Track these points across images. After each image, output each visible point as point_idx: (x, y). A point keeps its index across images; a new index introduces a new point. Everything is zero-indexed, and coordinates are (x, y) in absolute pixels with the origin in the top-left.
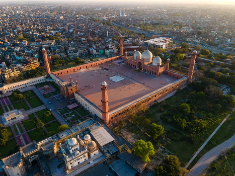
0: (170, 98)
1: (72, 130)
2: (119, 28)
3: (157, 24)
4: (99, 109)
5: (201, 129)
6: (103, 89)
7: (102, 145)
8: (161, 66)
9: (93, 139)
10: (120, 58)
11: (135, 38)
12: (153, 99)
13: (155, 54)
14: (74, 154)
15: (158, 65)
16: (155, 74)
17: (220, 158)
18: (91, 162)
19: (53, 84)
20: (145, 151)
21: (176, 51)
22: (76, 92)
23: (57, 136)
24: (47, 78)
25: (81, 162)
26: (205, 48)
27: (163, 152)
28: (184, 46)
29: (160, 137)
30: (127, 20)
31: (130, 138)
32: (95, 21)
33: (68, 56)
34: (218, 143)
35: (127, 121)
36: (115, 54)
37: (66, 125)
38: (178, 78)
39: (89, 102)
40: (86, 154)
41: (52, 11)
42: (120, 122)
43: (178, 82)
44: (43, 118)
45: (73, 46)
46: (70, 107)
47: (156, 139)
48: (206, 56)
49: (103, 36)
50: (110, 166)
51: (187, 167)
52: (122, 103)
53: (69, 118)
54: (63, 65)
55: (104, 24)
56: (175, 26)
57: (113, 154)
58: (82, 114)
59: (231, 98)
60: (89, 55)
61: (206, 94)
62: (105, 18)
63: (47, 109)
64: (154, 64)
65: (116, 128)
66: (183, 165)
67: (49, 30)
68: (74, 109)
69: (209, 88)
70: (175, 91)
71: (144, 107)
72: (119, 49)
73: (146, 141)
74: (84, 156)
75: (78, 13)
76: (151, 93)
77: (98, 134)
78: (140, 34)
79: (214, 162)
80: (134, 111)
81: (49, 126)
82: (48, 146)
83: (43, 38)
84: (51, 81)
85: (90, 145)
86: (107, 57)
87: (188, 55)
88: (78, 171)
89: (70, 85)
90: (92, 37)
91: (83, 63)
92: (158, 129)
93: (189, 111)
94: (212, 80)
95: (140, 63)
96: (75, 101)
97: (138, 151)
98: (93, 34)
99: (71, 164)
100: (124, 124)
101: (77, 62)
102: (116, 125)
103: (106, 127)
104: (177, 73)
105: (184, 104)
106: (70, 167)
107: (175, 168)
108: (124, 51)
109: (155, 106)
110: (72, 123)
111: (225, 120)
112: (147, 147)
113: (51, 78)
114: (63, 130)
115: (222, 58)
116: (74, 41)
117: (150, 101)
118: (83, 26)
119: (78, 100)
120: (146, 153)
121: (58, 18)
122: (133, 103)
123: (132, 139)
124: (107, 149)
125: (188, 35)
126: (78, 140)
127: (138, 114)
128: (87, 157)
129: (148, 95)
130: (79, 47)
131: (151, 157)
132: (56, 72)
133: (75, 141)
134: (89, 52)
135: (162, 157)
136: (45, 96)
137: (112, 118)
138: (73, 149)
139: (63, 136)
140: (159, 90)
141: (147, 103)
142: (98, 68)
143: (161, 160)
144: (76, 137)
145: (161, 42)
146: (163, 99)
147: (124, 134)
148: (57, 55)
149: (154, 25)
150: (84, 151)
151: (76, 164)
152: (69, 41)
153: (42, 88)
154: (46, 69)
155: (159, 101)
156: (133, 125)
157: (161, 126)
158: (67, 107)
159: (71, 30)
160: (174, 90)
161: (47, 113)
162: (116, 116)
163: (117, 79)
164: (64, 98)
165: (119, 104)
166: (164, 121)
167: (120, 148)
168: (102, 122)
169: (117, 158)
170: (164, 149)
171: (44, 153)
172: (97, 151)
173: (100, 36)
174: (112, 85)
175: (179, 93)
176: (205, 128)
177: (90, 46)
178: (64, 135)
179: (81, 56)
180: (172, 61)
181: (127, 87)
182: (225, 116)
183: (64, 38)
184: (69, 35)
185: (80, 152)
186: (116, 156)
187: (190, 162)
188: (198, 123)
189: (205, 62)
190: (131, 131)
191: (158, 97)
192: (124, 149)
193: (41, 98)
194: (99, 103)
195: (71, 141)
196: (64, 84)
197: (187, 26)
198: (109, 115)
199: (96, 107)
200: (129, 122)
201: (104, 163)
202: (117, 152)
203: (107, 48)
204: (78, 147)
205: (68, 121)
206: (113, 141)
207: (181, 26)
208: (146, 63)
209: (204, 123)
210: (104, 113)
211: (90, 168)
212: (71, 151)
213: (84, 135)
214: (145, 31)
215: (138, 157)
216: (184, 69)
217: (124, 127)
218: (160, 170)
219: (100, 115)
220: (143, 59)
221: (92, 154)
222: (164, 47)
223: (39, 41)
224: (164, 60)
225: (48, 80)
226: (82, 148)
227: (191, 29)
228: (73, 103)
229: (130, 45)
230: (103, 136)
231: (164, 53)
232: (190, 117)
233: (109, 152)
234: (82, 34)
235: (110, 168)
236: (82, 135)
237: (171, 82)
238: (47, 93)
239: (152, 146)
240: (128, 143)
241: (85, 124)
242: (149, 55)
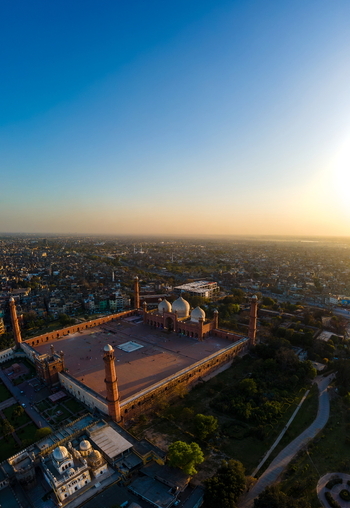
0: (223, 372)
1: (58, 436)
2: (133, 269)
3: (193, 264)
4: (102, 398)
5: (274, 417)
6: (107, 358)
7: (111, 456)
8: (205, 323)
9: (95, 446)
10: (136, 313)
11: (158, 283)
12: (196, 376)
13: (193, 305)
14: (66, 474)
15: (201, 321)
16: (197, 336)
17: (301, 454)
18: (97, 485)
19: (25, 361)
20: (188, 458)
21: (227, 301)
22: (62, 372)
23: (35, 446)
24: (15, 351)
25: (80, 487)
27: (218, 458)
28: (237, 294)
29: (211, 436)
30: (144, 258)
31: (160, 442)
32: (94, 259)
33: (49, 313)
34: (297, 434)
35: (152, 415)
36: (127, 308)
37: (48, 429)
38: (233, 340)
39: (84, 387)
40: (87, 473)
41: (32, 246)
42: (141, 417)
43: (234, 346)
44: (13, 419)
45: (57, 295)
46: (54, 398)
47: (206, 439)
48: (270, 307)
49: (107, 280)
50: (130, 487)
51: (254, 474)
52: (142, 385)
53: (52, 417)
54: (41, 328)
55: (108, 263)
56: (220, 267)
57: (133, 468)
58: (74, 408)
59: (309, 364)
60: (84, 312)
61: (278, 362)
62: (109, 255)
63: (19, 404)
64: (193, 320)
65: (134, 428)
66: (248, 473)
67: (24, 272)
68: (59, 400)
69: (280, 352)
70: (231, 362)
71: (182, 389)
72: (133, 300)
73: (189, 443)
74: (84, 477)
75: (68, 248)
76: (192, 366)
77: (103, 439)
78: (166, 278)
79: (293, 462)
80: (164, 398)
81: (23, 432)
82: (22, 464)
83: (14, 285)
84: (22, 355)
85: (91, 456)
86: (113, 313)
87: (246, 306)
88: (78, 502)
89: (52, 360)
90: (89, 282)
91: (73, 323)
92: (207, 423)
93: (256, 391)
94: (284, 340)
95: (169, 320)
96: (61, 388)
97: (177, 458)
98: (90, 278)
99: (63, 490)
100: (148, 421)
101: (63, 322)
102: (134, 424)
103: (117, 427)
104: (230, 333)
105: (247, 380)
106: (63, 497)
107: (237, 477)
108: (141, 302)
109: (199, 387)
110: (59, 424)
111: (304, 398)
112: (190, 451)
113: (22, 351)
114: (43, 437)
115: (291, 309)
116: (59, 288)
117: (190, 380)
118: (74, 267)
119: (65, 385)
120: (190, 461)
121: (39, 255)
122: (163, 384)
123: (164, 442)
124: (122, 462)
125: (241, 278)
126: (70, 451)
127: (172, 403)
128: (88, 478)
129: (187, 369)
130: (67, 297)
131: (197, 467)
132: (30, 341)
133: (65, 453)
134: (83, 303)
135: (216, 465)
136: (15, 383)
137: (126, 411)
138: (63, 465)
139: (45, 446)
140: (205, 360)
141: (185, 384)
142: (98, 331)
143: (215, 470)
144: (67, 447)
145: (204, 289)
146: (213, 376)
147: (150, 436)
148: (32, 311)
149: (189, 265)
150: (82, 468)
151: (71, 490)
152: (52, 289)
153: (10, 368)
154: (14, 337)
155: (206, 379)
156: (165, 420)
157: (211, 418)
158: (48, 399)
159: (56, 273)
160: (229, 360)
161: (19, 409)
162: (133, 407)
163: (130, 347)
164: (42, 383)
165: (137, 387)
166: (216, 409)
167: (144, 458)
168: (109, 419)
169: (141, 475)
170: (218, 453)
171: (18, 478)
172: (105, 467)
173: (101, 281)
174: (125, 358)
175: (237, 363)
176: (279, 415)
177: (85, 296)
178: (47, 445)
179: (70, 311)
180: (222, 316)
181: (150, 358)
182: (304, 392)
183: (44, 284)
184: (52, 280)
185: (76, 469)
186: (138, 472)
187: (259, 467)
188: (270, 407)
189: (271, 315)
190: (161, 431)
191: (204, 371)
192: (150, 460)
193: (9, 386)
194: (102, 387)
195: (58, 451)
196: (42, 358)
197: (237, 267)
198: (120, 407)
199: (97, 395)
200: (157, 417)
201: (119, 484)
202: (140, 466)
203: (113, 298)
204: (71, 461)
205: (52, 422)
206: (131, 449)
207: (229, 268)
208: (179, 320)
209: (278, 407)
210: (111, 402)
211: (97, 494)
212: (60, 470)
213: (79, 441)
214: (174, 273)
215: (176, 467)
216: (243, 327)
217: (149, 425)
218: (213, 483)
219: (104, 407)
220: (175, 313)
221: (97, 473)
222: (207, 295)
223: (8, 290)
224: (209, 314)
225: (18, 355)
226: (78, 463)
227: (244, 271)
228: (57, 391)
229: (152, 294)
230: (113, 442)
231: (209, 304)
232: (257, 400)
233: (125, 466)
234: (72, 278)
235: (130, 492)
236: (76, 442)
237: (223, 348)
238: (17, 377)
239: (199, 450)
240: (157, 450)
241: (79, 424)
242: (185, 306)
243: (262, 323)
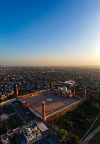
0: (75, 109)
1: (28, 124)
2: (51, 76)
3: (68, 75)
4: (41, 115)
5: (88, 123)
6: (43, 105)
7: (42, 131)
8: (71, 94)
9: (38, 128)
10: (51, 90)
11: (58, 81)
12: (68, 110)
13: (68, 88)
14: (30, 135)
15: (70, 93)
16: (69, 97)
18: (38, 139)
19: (19, 102)
20: (63, 134)
21: (78, 87)
22: (30, 106)
23: (21, 127)
24: (17, 99)
25: (33, 139)
26: (89, 85)
27: (72, 134)
28: (80, 84)
29: (70, 128)
30: (54, 73)
31: (56, 128)
32: (40, 73)
33: (26, 89)
34: (95, 129)
35: (55, 120)
36: (49, 88)
37: (25, 122)
38: (78, 99)
39: (36, 111)
40: (35, 135)
41: (21, 69)
42: (51, 121)
43: (79, 101)
44: (15, 118)
45: (29, 84)
46: (27, 113)
47: (69, 129)
48: (90, 89)
49: (43, 80)
50: (47, 140)
51: (81, 140)
52: (52, 111)
53: (26, 119)
54: (24, 93)
55: (43, 75)
56: (76, 76)
57: (48, 135)
58: (33, 117)
59: (99, 108)
60: (36, 89)
61: (91, 107)
62: (44, 72)
63: (17, 114)
64: (68, 93)
65: (49, 124)
66: (79, 140)
67: (20, 77)
68: (29, 114)
69: (91, 104)
70: (78, 106)
71: (63, 113)
72: (51, 86)
73: (64, 129)
74: (34, 136)
75: (32, 70)
76: (67, 107)
77: (40, 126)
78: (60, 79)
80: (58, 116)
81: (18, 122)
82: (18, 131)
83: (17, 81)
84: (18, 100)
85: (37, 131)
86: (45, 90)
87: (83, 88)
88: (32, 142)
89: (27, 103)
90: (38, 80)
91: (33, 92)
92: (70, 124)
93: (84, 115)
94: (93, 100)
95: (61, 92)
96: (29, 111)
97: (60, 134)
98: (39, 79)
99: (29, 139)
100: (53, 122)
101: (30, 92)
102: (49, 122)
103: (44, 123)
104: (78, 97)
105: (82, 112)
106: (28, 141)
107: (76, 141)
108: (53, 87)
109: (68, 113)
110: (28, 121)
111: (97, 118)
112: (64, 132)
113: (18, 99)
114: (24, 124)
115: (96, 90)
116: (30, 82)
117: (66, 111)
118: (34, 76)
119: (30, 110)
121: (24, 72)
122: (58, 112)
123: (57, 128)
124: (45, 133)
125: (81, 80)
126: (31, 129)
127: (60, 117)
128: (36, 137)
129: (65, 108)
130: (32, 85)
131: (66, 137)
132: (21, 97)
133: (30, 129)
134: (36, 87)
135: (71, 136)
136: (16, 108)
137: (47, 119)
138: (29, 133)
139: (24, 127)
140: (71, 105)
141: (65, 112)
142: (41, 95)
143: (70, 138)
144: (30, 128)
145: (71, 83)
146: (72, 110)
147: (53, 126)
148: (22, 88)
149: (67, 75)
150: (34, 134)
151: (31, 139)
152: (27, 82)
153: (15, 104)
154: (16, 95)
155: (70, 111)
156: (58, 122)
157: (71, 123)
158: (25, 113)
159: (29, 77)
160: (77, 105)
161: (17, 116)
162: (49, 118)
163: (50, 100)
164: (24, 109)
165: (51, 112)
166: (73, 120)
167: (51, 132)
168: (42, 121)
169: (50, 137)
170: (72, 133)
171: (17, 135)
172: (40, 134)
173: (42, 80)
174: (48, 103)
175: (79, 106)
176: (90, 123)
177: (37, 84)
178: (25, 127)
179: (32, 89)
180: (76, 91)
181: (55, 104)
182: (97, 116)
183: (25, 80)
184: (27, 80)
185: (32, 134)
186: (49, 136)
188: (87, 120)
189: (90, 91)
190: (57, 125)
191: (70, 108)
192: (53, 133)
193: (14, 109)
194: (41, 112)
195: (28, 129)
196: (24, 102)
197: (81, 76)
198: (46, 118)
199: (39, 114)
200: (56, 121)
201: (44, 139)
202: (50, 135)
203: (45, 85)
204: (31, 132)
205: (26, 120)
206: (48, 130)
207: (78, 76)
208: (64, 92)
209: (90, 120)
210: (43, 116)
211: (37, 141)
212: (28, 134)
213: (34, 127)
214: (63, 77)
215: (60, 136)
216: (81, 95)
217: (53, 123)
218: (69, 142)
219: (41, 117)
220: (63, 91)
221: (38, 135)
222: (72, 85)
223: (15, 82)
224: (72, 91)
225: (17, 100)
226: (33, 133)
227: (83, 77)
228: (28, 111)
229: (56, 84)
230: (43, 127)
231: (72, 88)
232: (84, 118)
233: (46, 134)
234: (33, 79)
235: (46, 141)
236: (33, 126)
237: (76, 101)
238: (17, 106)
239: (66, 132)
240: (55, 131)
241: (34, 122)
242: (66, 88)
243: (87, 94)
